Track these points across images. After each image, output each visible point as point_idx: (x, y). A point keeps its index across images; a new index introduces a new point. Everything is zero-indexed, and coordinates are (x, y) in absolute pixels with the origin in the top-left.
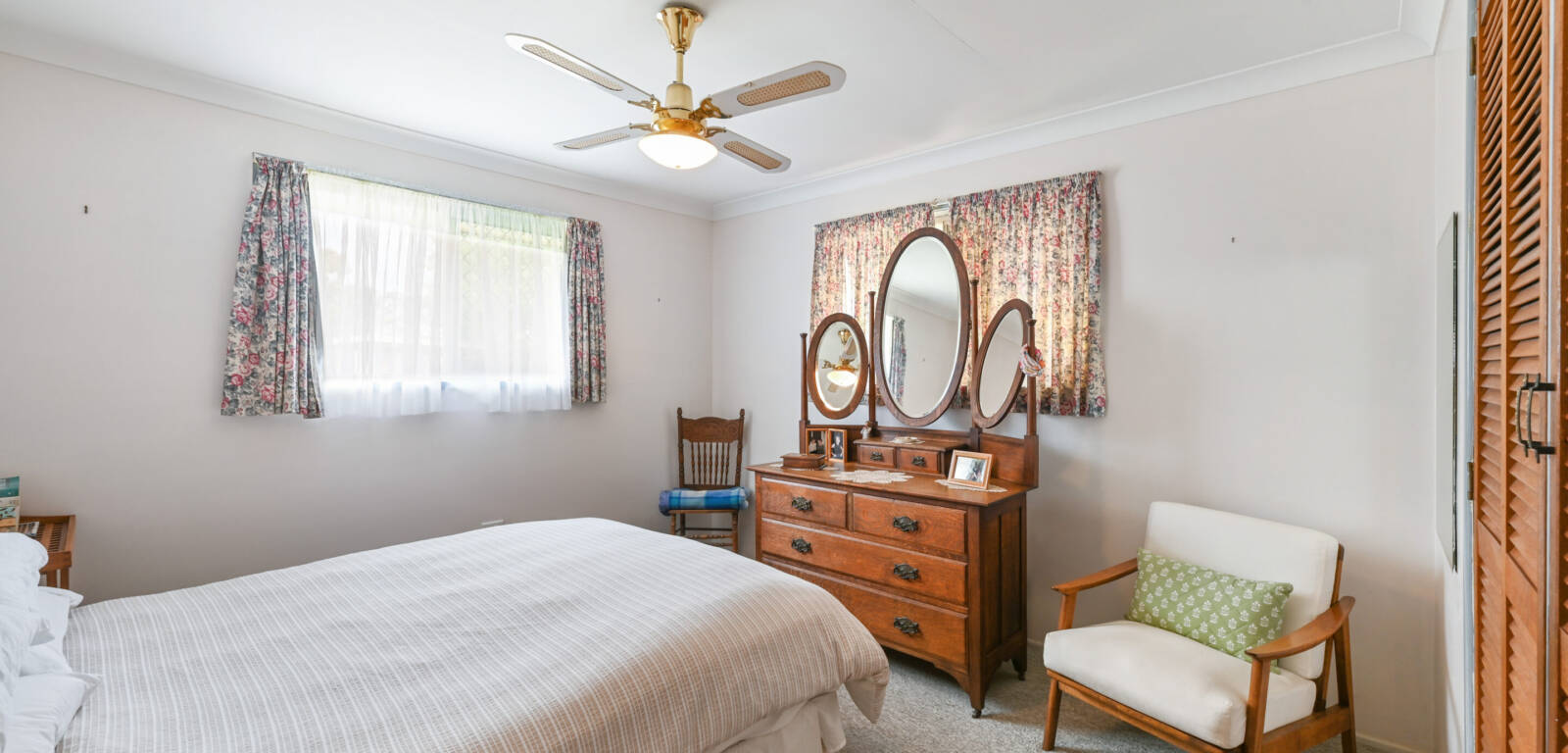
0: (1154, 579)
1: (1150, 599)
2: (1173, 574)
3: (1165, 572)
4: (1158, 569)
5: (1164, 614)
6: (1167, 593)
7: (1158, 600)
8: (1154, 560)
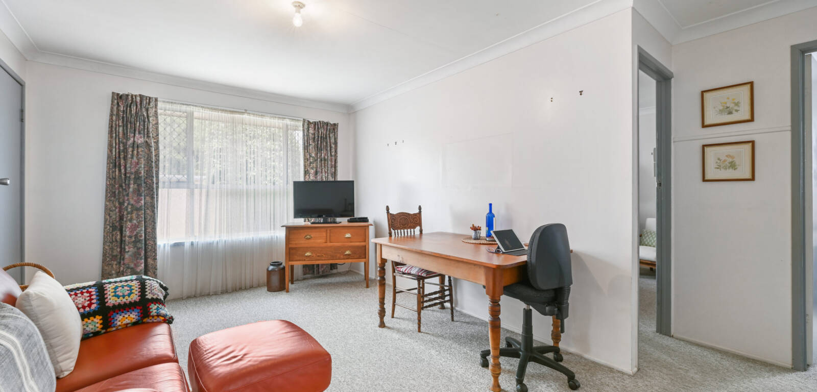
0: (646, 235)
1: (645, 240)
2: (651, 234)
3: (649, 234)
4: (647, 233)
5: (648, 243)
6: (649, 238)
7: (647, 240)
8: (646, 231)
